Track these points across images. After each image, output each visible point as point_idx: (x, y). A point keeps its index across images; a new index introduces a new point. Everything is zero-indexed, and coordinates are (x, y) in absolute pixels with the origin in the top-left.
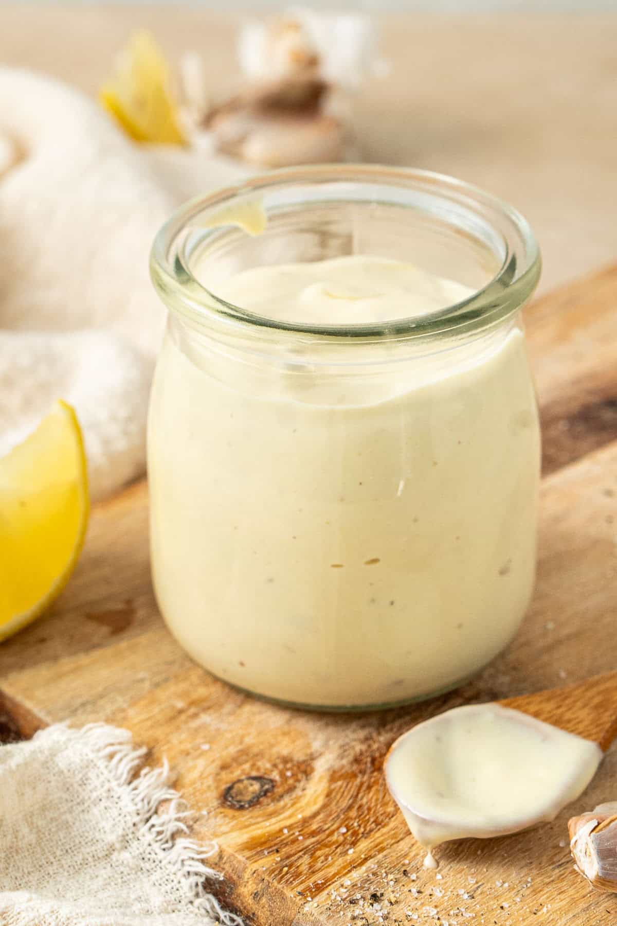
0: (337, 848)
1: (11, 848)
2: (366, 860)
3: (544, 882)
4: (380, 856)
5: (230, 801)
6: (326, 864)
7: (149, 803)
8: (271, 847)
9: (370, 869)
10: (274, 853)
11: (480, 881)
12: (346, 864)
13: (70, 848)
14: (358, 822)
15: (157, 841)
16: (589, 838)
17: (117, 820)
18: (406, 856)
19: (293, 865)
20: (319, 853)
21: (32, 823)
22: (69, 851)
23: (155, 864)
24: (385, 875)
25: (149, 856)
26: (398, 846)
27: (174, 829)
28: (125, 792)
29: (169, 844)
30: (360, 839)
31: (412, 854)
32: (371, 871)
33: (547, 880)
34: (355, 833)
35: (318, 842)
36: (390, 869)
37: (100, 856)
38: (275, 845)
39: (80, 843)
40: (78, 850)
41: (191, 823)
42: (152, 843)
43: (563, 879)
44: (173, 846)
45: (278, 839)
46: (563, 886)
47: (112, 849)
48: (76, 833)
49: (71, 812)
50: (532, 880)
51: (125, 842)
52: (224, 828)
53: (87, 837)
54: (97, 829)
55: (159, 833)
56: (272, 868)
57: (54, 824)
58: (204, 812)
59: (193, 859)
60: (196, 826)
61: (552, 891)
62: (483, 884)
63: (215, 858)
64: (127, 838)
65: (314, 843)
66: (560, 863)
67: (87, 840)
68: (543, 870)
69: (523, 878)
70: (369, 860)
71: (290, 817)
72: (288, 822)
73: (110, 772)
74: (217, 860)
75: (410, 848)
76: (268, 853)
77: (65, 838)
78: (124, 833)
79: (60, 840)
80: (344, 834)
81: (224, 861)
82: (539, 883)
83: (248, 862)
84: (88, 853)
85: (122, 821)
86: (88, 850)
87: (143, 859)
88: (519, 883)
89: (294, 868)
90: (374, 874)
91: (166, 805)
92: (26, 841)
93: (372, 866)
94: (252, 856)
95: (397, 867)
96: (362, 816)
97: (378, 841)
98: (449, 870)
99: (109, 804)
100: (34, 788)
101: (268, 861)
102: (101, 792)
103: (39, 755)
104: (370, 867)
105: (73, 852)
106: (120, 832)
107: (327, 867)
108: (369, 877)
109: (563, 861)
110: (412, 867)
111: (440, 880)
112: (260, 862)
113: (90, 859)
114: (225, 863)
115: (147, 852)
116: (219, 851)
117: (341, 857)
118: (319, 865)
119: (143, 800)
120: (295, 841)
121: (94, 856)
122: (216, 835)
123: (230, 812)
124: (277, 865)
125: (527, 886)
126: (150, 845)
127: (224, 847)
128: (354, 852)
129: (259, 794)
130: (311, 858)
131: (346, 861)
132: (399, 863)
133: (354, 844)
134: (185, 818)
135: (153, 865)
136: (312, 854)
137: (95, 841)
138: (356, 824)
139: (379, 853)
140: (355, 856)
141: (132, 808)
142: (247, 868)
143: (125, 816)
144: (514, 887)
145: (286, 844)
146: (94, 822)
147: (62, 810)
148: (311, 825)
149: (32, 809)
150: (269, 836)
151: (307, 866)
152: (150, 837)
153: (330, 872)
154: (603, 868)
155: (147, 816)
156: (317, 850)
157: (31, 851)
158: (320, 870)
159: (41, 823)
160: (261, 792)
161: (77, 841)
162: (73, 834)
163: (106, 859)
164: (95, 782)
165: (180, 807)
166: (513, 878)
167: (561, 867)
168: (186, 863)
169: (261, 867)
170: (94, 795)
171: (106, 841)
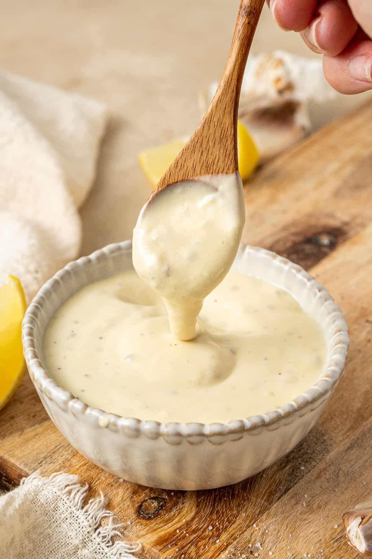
0: (209, 539)
1: (20, 554)
2: (227, 546)
3: (330, 551)
4: (235, 543)
5: (142, 515)
6: (205, 550)
7: (95, 519)
8: (172, 542)
9: (230, 552)
10: (174, 546)
11: (294, 554)
12: (216, 549)
13: (53, 550)
14: (218, 522)
15: (103, 542)
16: (358, 529)
17: (78, 531)
18: (249, 541)
19: (186, 553)
20: (200, 544)
21: (30, 537)
22: (52, 551)
23: (103, 555)
24: (240, 555)
25: (99, 551)
26: (244, 535)
27: (113, 534)
28: (80, 513)
29: (111, 543)
30: (221, 533)
31: (253, 540)
32: (231, 553)
33: (332, 550)
34: (218, 529)
35: (198, 537)
36: (242, 550)
37: (71, 553)
38: (174, 540)
39: (58, 546)
40: (58, 551)
41: (123, 530)
42: (100, 543)
43: (340, 549)
44: (113, 544)
45: (175, 537)
46: (341, 554)
47: (77, 548)
48: (55, 540)
49: (50, 528)
50: (323, 551)
51: (84, 544)
52: (142, 532)
53: (62, 543)
54: (67, 537)
55: (104, 537)
56: (175, 556)
57: (42, 536)
58: (129, 523)
59: (127, 552)
60: (125, 532)
61: (336, 557)
62: (296, 556)
63: (140, 551)
64: (85, 541)
65: (195, 538)
66: (337, 539)
67: (62, 544)
68: (328, 544)
69: (318, 550)
70: (229, 546)
71: (179, 521)
72: (179, 525)
73: (70, 502)
74: (141, 552)
75: (251, 536)
76: (171, 546)
77: (49, 544)
78: (83, 538)
79: (46, 545)
80: (211, 530)
81: (145, 552)
82: (328, 553)
83: (160, 553)
84: (64, 552)
85: (81, 531)
86: (64, 550)
87: (96, 552)
88: (317, 553)
89: (187, 555)
90: (234, 555)
91: (106, 520)
92: (27, 549)
93: (232, 550)
94: (162, 549)
95: (246, 549)
96: (220, 518)
97: (232, 533)
98: (275, 549)
99: (72, 521)
100: (28, 517)
101: (172, 552)
102: (67, 514)
103: (29, 496)
104: (230, 550)
105: (54, 552)
106: (81, 538)
107: (206, 553)
108: (231, 557)
109: (338, 537)
110: (254, 548)
111: (271, 555)
112: (168, 552)
113: (66, 556)
114: (146, 554)
115: (98, 548)
116: (142, 547)
117: (213, 545)
118: (201, 552)
119: (92, 518)
120: (184, 537)
121: (67, 554)
122: (138, 537)
123: (144, 522)
124: (178, 554)
125: (321, 555)
126: (99, 544)
127: (145, 544)
128: (219, 542)
129: (158, 509)
130: (196, 547)
131: (216, 548)
132: (246, 546)
133: (218, 536)
134: (118, 527)
135: (102, 556)
136: (196, 545)
137: (66, 544)
138: (217, 524)
139: (234, 541)
140: (221, 544)
141: (86, 523)
142: (160, 556)
143: (83, 528)
144: (314, 556)
145: (180, 540)
146: (64, 533)
147: (45, 527)
148: (191, 526)
149: (28, 529)
150: (170, 535)
151: (194, 553)
152: (99, 540)
153: (209, 556)
154: (368, 546)
155: (96, 527)
156: (199, 542)
157: (31, 554)
158: (203, 554)
159: (34, 536)
160: (159, 507)
161: (56, 546)
162: (53, 541)
163: (75, 555)
164: (62, 508)
165: (115, 521)
166: (312, 550)
167: (338, 541)
168: (122, 555)
169: (168, 556)
170: (63, 516)
171: (73, 544)
